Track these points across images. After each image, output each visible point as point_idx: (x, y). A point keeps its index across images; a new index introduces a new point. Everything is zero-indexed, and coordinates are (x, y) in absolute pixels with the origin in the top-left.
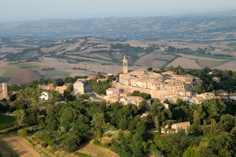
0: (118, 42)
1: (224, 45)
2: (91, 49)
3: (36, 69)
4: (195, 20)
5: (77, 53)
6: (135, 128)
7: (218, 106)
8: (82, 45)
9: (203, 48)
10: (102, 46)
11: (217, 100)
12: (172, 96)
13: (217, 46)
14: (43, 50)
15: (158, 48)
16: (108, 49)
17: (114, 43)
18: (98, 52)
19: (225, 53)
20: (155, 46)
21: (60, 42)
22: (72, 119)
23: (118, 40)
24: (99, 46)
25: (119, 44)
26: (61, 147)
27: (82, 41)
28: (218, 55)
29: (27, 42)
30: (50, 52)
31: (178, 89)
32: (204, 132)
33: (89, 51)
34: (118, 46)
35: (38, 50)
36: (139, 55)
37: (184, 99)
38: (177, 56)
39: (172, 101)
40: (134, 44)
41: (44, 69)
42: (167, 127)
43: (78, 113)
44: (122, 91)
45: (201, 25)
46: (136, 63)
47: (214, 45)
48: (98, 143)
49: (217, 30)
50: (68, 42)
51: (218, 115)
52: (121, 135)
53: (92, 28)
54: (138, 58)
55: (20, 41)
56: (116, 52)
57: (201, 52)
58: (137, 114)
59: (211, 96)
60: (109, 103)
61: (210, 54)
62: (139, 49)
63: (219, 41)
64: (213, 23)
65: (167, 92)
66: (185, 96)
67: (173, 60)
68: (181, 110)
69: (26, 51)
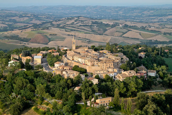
0: (96, 20)
1: (157, 25)
2: (80, 24)
3: (47, 34)
4: (142, 9)
5: (72, 26)
6: (67, 100)
7: (137, 83)
8: (76, 21)
9: (145, 26)
10: (87, 22)
11: (137, 77)
12: (102, 72)
13: (153, 25)
14: (54, 23)
15: (119, 25)
16: (90, 24)
17: (94, 21)
18: (84, 26)
19: (157, 30)
20: (117, 23)
21: (64, 19)
22: (22, 87)
23: (97, 19)
24: (85, 22)
25: (96, 22)
26: (9, 111)
27: (76, 18)
28: (153, 31)
29: (47, 18)
30: (57, 25)
31: (108, 66)
32: (122, 107)
33: (78, 25)
34: (96, 23)
35: (51, 22)
36: (107, 28)
37: (112, 75)
38: (129, 30)
39: (101, 76)
40: (105, 22)
41: (50, 35)
42: (93, 100)
43: (27, 83)
44: (66, 64)
46: (105, 33)
47: (151, 24)
48: (37, 110)
49: (154, 16)
50: (68, 19)
51: (136, 91)
52: (55, 105)
53: (85, 11)
54: (107, 30)
55: (43, 17)
56: (94, 26)
57: (143, 28)
58: (71, 87)
59: (133, 73)
60: (55, 74)
61: (148, 30)
62: (107, 25)
63: (155, 22)
64: (152, 12)
65: (99, 68)
66: (112, 72)
67: (126, 32)
68: (106, 85)
69: (43, 23)
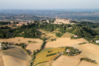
5: (24, 18)
15: (44, 17)
16: (32, 17)
24: (29, 16)
26: (49, 31)
27: (24, 15)
36: (40, 19)
37: (69, 24)
40: (38, 16)
44: (57, 22)
45: (51, 13)
52: (60, 29)
55: (6, 14)
58: (62, 26)
59: (74, 23)
64: (54, 12)
